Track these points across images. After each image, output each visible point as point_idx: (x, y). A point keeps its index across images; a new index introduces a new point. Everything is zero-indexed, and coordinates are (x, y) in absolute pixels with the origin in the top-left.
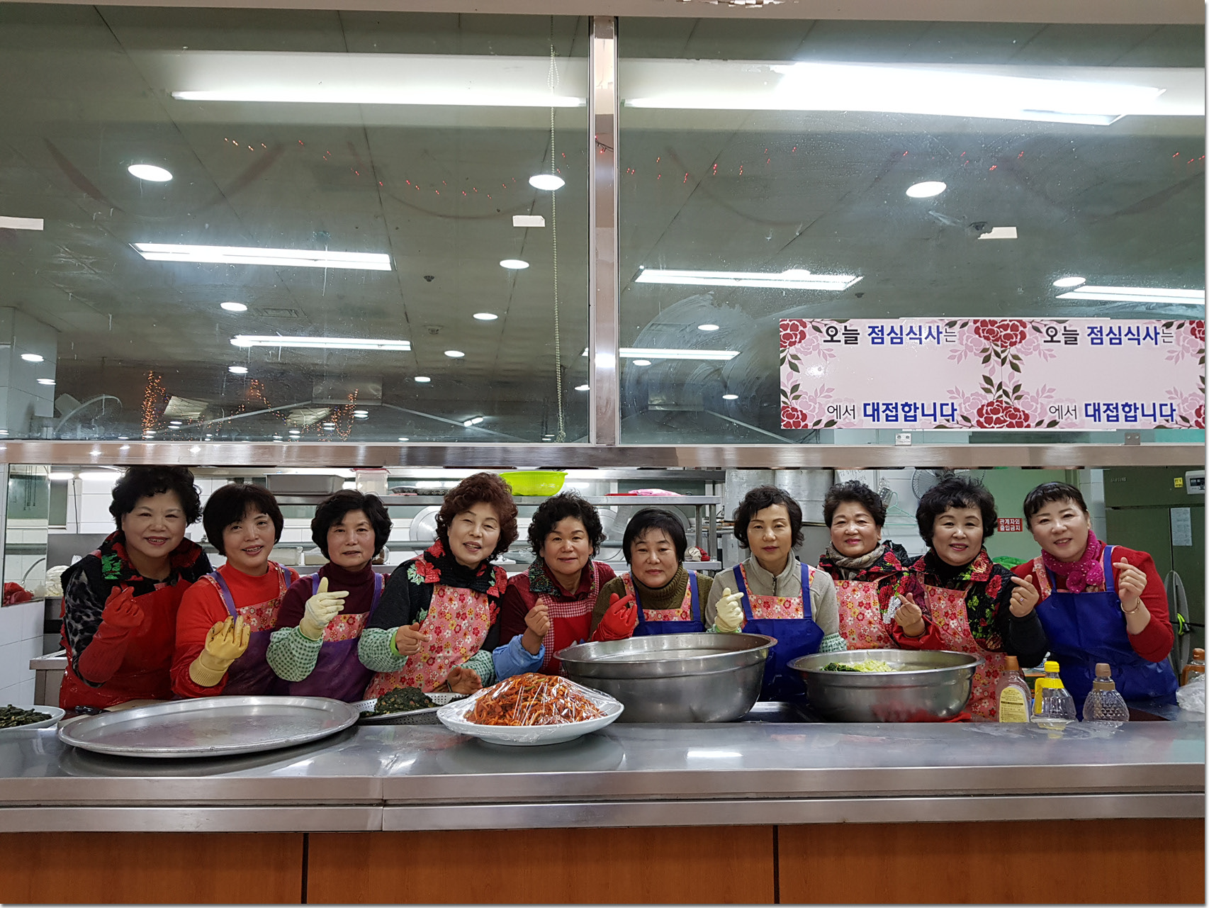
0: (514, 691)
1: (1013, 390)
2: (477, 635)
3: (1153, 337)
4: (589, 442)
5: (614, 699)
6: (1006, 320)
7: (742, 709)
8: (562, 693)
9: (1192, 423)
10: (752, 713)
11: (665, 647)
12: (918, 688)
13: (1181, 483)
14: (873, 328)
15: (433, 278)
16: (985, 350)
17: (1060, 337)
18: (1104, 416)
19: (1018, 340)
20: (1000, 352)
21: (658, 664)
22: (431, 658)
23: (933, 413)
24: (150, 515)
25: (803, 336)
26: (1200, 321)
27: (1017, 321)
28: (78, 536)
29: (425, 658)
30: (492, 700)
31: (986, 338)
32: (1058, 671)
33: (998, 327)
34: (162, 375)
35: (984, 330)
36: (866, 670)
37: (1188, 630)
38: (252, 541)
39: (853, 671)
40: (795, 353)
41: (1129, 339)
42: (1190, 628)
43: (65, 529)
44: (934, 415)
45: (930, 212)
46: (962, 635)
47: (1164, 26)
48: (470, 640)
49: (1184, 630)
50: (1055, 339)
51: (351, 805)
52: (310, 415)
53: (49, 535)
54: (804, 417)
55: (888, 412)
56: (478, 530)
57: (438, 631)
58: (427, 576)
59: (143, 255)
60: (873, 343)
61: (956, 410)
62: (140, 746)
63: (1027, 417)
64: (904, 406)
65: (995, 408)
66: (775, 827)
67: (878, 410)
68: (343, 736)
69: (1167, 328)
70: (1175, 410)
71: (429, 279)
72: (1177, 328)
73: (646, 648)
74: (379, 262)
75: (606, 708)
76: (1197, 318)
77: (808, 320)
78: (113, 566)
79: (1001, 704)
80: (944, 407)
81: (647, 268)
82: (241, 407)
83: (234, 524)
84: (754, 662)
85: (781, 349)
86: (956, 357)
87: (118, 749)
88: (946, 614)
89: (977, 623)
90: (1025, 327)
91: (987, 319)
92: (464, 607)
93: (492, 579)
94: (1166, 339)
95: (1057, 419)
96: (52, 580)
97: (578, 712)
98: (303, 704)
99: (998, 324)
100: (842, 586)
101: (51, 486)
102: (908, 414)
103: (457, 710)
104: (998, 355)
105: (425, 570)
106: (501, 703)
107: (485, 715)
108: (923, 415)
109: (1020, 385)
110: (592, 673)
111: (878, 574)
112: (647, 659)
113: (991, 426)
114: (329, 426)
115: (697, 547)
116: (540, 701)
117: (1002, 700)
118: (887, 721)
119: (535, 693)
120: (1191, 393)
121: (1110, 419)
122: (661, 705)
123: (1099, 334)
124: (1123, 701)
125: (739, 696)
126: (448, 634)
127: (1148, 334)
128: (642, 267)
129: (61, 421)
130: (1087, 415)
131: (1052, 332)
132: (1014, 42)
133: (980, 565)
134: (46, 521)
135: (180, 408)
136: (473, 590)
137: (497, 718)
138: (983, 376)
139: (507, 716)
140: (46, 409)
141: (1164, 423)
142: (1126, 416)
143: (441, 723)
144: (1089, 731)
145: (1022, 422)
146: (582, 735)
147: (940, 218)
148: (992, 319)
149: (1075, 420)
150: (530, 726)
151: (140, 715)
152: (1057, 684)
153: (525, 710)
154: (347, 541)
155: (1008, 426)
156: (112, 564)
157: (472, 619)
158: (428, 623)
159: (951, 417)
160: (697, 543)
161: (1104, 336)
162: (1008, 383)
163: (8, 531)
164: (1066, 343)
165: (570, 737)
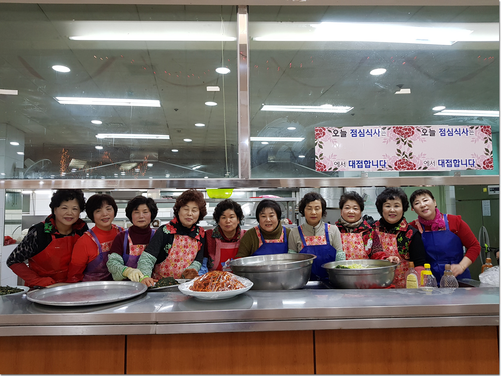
0: (209, 278)
1: (409, 155)
2: (193, 254)
3: (466, 132)
4: (238, 178)
5: (250, 281)
6: (406, 127)
7: (302, 284)
8: (228, 278)
9: (482, 167)
10: (307, 286)
11: (272, 260)
12: (373, 275)
13: (486, 190)
14: (352, 130)
15: (178, 110)
16: (398, 139)
17: (428, 133)
18: (446, 165)
19: (411, 135)
20: (404, 140)
21: (268, 267)
22: (175, 264)
23: (377, 164)
24: (66, 208)
25: (324, 134)
26: (485, 126)
27: (411, 127)
28: (34, 216)
29: (173, 264)
30: (200, 282)
31: (398, 134)
32: (430, 267)
33: (403, 129)
34: (68, 150)
35: (398, 131)
36: (353, 268)
37: (489, 250)
38: (105, 216)
39: (347, 268)
40: (321, 141)
41: (456, 134)
42: (490, 250)
43: (29, 213)
44: (377, 165)
45: (375, 83)
46: (394, 252)
47: (470, 6)
48: (191, 256)
49: (488, 250)
50: (426, 134)
51: (144, 324)
52: (129, 166)
53: (22, 216)
54: (325, 167)
55: (358, 164)
56: (190, 213)
57: (177, 253)
58: (171, 231)
59: (59, 102)
60: (352, 136)
61: (386, 163)
62: (59, 301)
63: (415, 166)
64: (365, 162)
65: (402, 162)
66: (314, 331)
67: (354, 163)
68: (141, 296)
69: (471, 129)
70: (475, 162)
71: (176, 110)
72: (476, 129)
73: (264, 260)
74: (156, 103)
75: (246, 284)
76: (483, 125)
77: (326, 127)
78: (49, 227)
79: (407, 281)
80: (381, 162)
81: (265, 105)
82: (101, 163)
83: (98, 210)
84: (307, 265)
85: (315, 139)
86: (386, 142)
87: (51, 302)
88: (388, 244)
89: (401, 248)
90: (414, 129)
91: (399, 126)
92: (187, 243)
93: (197, 232)
94: (471, 133)
95: (427, 166)
96: (24, 235)
97: (235, 286)
98: (125, 284)
99: (403, 128)
100: (347, 235)
101: (23, 196)
102: (367, 165)
103: (186, 286)
104: (403, 141)
105: (170, 228)
106: (204, 283)
107: (197, 288)
108: (373, 165)
109: (412, 153)
110: (242, 270)
111: (362, 230)
112: (265, 264)
113: (400, 169)
114: (137, 170)
115: (287, 219)
116: (219, 282)
117: (407, 279)
118: (360, 289)
119: (217, 279)
120: (482, 155)
121: (449, 166)
122: (270, 283)
123: (444, 131)
124: (456, 279)
125: (301, 279)
126: (181, 254)
127: (464, 131)
128: (263, 104)
129: (27, 170)
130: (439, 165)
131: (425, 131)
132: (409, 13)
133: (403, 224)
134: (21, 211)
135: (75, 163)
136: (190, 237)
137: (202, 289)
138: (397, 149)
139: (206, 288)
140: (20, 165)
141: (470, 167)
142: (455, 164)
143: (180, 291)
144: (441, 292)
145: (413, 168)
146: (237, 295)
147: (379, 86)
148: (400, 126)
149: (434, 167)
150: (215, 292)
151: (59, 289)
152: (429, 273)
153: (213, 285)
154: (140, 217)
155: (407, 169)
156: (48, 227)
157: (190, 248)
158: (173, 250)
159: (384, 166)
160: (287, 217)
161: (446, 133)
162: (407, 152)
163: (5, 215)
164: (430, 136)
165: (231, 296)
